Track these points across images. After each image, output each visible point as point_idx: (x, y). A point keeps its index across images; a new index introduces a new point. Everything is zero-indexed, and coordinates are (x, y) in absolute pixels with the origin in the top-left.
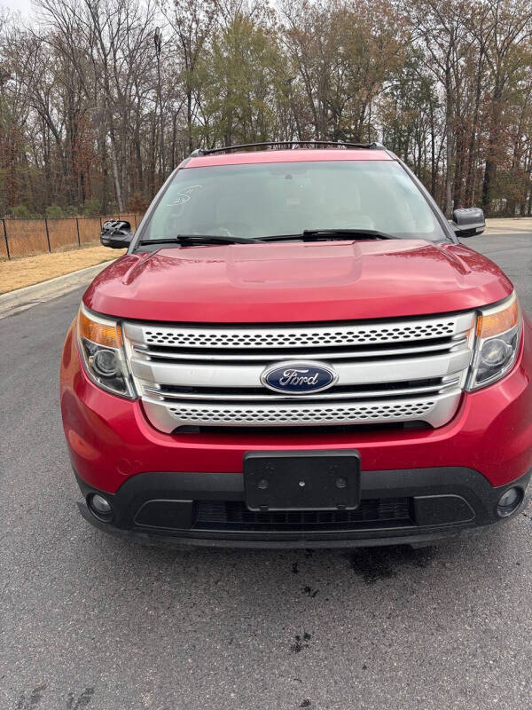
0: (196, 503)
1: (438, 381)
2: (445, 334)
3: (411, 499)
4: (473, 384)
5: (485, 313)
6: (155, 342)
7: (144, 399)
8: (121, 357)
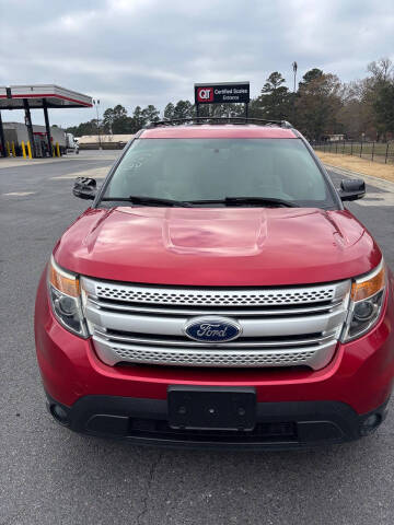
0: (131, 420)
1: (318, 335)
2: (326, 298)
3: (295, 424)
4: (346, 337)
5: (359, 281)
6: (104, 296)
7: (95, 338)
8: (78, 305)
